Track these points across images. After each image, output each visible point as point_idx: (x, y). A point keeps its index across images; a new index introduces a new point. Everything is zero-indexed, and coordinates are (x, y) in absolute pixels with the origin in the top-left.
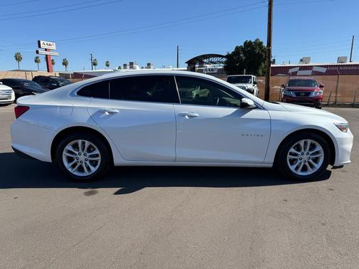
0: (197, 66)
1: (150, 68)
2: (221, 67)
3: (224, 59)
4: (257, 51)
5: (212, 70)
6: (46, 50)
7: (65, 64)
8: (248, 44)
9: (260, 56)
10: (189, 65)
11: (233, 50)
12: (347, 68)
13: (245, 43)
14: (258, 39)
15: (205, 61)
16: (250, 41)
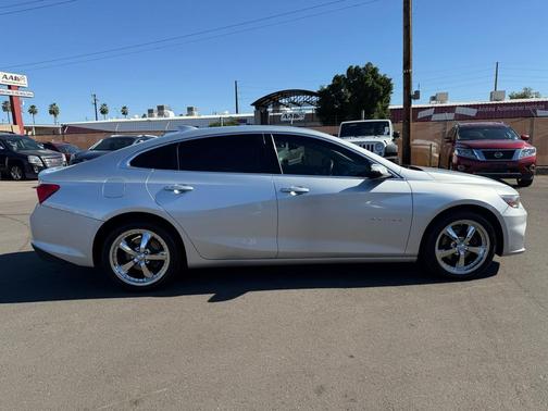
0: (270, 109)
1: (192, 114)
2: (311, 112)
3: (315, 99)
4: (370, 82)
5: (296, 116)
6: (10, 87)
7: (53, 112)
8: (354, 72)
9: (374, 91)
10: (257, 108)
11: (331, 83)
12: (508, 108)
13: (349, 70)
14: (369, 64)
15: (283, 101)
16: (357, 67)
